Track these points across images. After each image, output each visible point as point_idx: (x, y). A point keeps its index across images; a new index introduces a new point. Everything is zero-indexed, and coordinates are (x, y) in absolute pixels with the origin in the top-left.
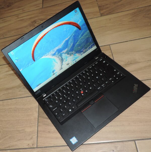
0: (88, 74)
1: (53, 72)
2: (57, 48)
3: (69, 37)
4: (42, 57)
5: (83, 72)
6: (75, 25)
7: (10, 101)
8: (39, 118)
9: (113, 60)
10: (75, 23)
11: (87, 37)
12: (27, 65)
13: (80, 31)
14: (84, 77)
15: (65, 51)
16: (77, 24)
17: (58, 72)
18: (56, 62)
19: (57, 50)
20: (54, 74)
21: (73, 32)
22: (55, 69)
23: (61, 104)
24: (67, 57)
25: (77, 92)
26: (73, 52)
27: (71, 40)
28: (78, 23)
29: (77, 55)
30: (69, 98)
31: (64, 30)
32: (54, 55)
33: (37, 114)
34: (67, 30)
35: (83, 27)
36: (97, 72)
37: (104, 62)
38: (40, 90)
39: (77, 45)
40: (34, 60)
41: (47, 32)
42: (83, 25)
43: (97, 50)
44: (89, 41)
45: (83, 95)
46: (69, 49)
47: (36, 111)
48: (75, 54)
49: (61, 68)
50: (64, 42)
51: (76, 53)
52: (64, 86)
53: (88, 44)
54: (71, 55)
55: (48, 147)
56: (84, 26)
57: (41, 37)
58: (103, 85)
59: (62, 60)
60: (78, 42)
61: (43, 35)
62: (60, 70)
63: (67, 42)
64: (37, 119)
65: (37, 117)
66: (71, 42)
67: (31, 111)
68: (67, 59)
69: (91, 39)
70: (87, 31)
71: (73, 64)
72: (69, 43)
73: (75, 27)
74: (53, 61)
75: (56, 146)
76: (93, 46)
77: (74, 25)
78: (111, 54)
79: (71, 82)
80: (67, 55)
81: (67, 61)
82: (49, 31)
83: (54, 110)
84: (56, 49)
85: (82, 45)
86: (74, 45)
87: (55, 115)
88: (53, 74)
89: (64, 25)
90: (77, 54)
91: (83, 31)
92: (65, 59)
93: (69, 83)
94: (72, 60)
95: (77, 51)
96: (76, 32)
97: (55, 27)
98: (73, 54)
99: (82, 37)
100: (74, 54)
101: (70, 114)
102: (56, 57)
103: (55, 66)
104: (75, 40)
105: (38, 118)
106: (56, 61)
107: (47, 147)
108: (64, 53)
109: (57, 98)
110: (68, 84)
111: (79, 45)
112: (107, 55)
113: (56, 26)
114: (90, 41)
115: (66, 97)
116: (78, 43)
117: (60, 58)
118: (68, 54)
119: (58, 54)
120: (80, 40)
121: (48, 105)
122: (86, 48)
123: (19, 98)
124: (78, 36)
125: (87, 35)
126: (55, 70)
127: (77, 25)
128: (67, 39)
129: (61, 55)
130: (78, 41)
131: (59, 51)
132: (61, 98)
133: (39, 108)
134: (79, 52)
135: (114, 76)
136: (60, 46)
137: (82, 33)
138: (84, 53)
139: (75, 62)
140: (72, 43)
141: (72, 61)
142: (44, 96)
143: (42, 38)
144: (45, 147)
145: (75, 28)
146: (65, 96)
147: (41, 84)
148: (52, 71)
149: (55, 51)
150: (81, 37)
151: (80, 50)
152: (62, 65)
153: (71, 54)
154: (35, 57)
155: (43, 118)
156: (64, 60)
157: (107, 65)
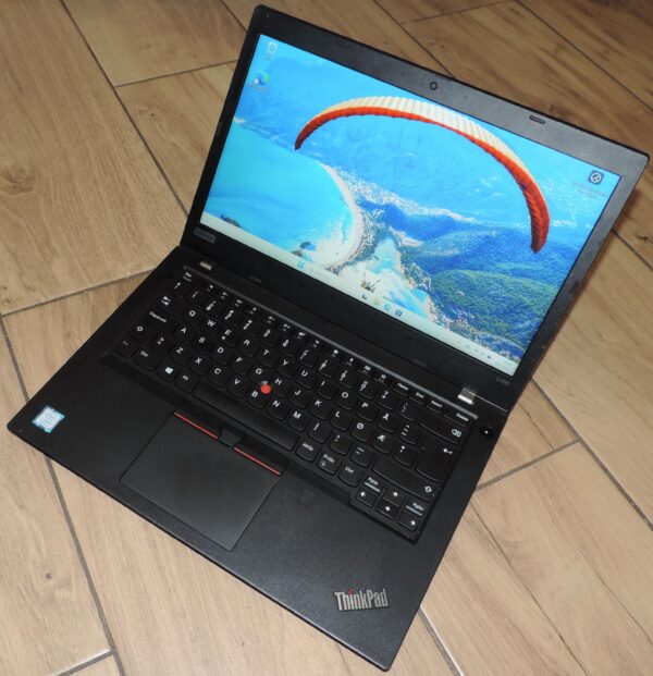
0: (363, 386)
2: (396, 200)
3: (470, 220)
4: (328, 168)
5: (369, 365)
6: (538, 215)
7: (155, 171)
8: (113, 286)
10: (543, 209)
11: (527, 301)
12: (266, 129)
13: (529, 253)
14: (343, 375)
15: (408, 241)
16: (546, 222)
17: (315, 265)
18: (344, 232)
19: (387, 206)
20: (299, 254)
21: (504, 224)
22: (318, 247)
23: (184, 330)
24: (389, 265)
25: (259, 371)
26: (425, 279)
27: (466, 239)
28: (555, 223)
29: (427, 303)
30: (221, 350)
31: (483, 181)
32: (366, 206)
33: (129, 274)
34: (496, 194)
35: (555, 255)
36: (386, 417)
37: (457, 433)
39: (465, 278)
40: (298, 145)
41: (427, 121)
42: (563, 250)
43: (506, 383)
44: (516, 321)
45: (255, 394)
46: (426, 253)
47: (140, 266)
48: (424, 289)
49: (336, 266)
50: (439, 212)
51: (428, 291)
52: (270, 318)
53: (502, 325)
54: (407, 278)
55: (11, 351)
56: (564, 256)
57: (393, 107)
58: (331, 460)
59: (367, 253)
60: (478, 273)
61: (408, 110)
62: (329, 269)
63: (448, 225)
64: (109, 281)
65: (115, 279)
66: (457, 245)
67: (134, 249)
69: (528, 322)
70: (549, 282)
71: (381, 307)
72: (451, 236)
73: (529, 217)
74: (343, 218)
75: (19, 375)
76: (508, 353)
77: (532, 211)
78: (529, 460)
79: (301, 334)
80: (399, 260)
81: (377, 277)
82: (435, 123)
83: (154, 315)
84: (392, 199)
85: (477, 299)
86: (453, 263)
88: (298, 248)
89: (501, 167)
90: (428, 299)
91: (538, 266)
92: (378, 263)
93: (294, 331)
94: (391, 293)
95: (438, 293)
96: (511, 235)
97: (469, 133)
98: (418, 280)
99: (508, 279)
100: (419, 288)
101: (152, 375)
102: (364, 220)
104: (474, 255)
105: (113, 283)
106: (346, 231)
107: (9, 345)
108: (396, 243)
109: (208, 308)
110: (285, 325)
111: (470, 288)
113: (477, 137)
114: (521, 326)
115: (223, 338)
116: (471, 274)
117: (371, 238)
118: (405, 262)
119: (378, 221)
120: (490, 274)
121: (167, 290)
122: (479, 327)
123: (176, 196)
124: (502, 258)
125: (532, 294)
126: (313, 248)
127: (541, 223)
128: (457, 217)
129: (380, 236)
130: (481, 268)
131: (392, 217)
132: (211, 323)
134: (446, 304)
135: (395, 494)
136: (412, 209)
137: (523, 266)
138: (454, 329)
139: (392, 313)
140: (457, 252)
141: (389, 296)
142: (203, 265)
143: (395, 114)
144: (7, 340)
145: (523, 225)
146: (228, 332)
147: (238, 225)
148: (304, 239)
149: (382, 201)
150: (504, 272)
151: (452, 303)
152: (347, 264)
153: (413, 274)
154: (312, 140)
157: (445, 450)
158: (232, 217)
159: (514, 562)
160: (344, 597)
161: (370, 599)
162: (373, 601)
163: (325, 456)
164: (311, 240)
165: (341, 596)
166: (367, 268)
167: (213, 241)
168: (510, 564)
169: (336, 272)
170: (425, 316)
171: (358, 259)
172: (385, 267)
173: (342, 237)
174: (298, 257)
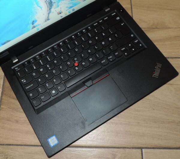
0: (90, 35)
1: (33, 23)
5: (83, 30)
8: (3, 97)
9: (131, 16)
14: (83, 39)
17: (42, 24)
18: (40, 7)
20: (34, 27)
23: (40, 80)
25: (69, 63)
30: (54, 71)
36: (104, 34)
37: (118, 18)
38: (7, 52)
45: (77, 68)
49: (47, 18)
52: (49, 50)
55: (12, 145)
58: (111, 57)
59: (50, 4)
62: (46, 21)
68: (60, 3)
71: (68, 14)
74: (35, 3)
75: (25, 145)
78: (130, 6)
79: (61, 44)
81: (59, 8)
87: (28, 97)
88: (32, 26)
92: (56, 3)
93: (58, 45)
94: (67, 7)
101: (52, 98)
103: (36, 13)
106: (40, 5)
107: (10, 145)
109: (35, 68)
110: (55, 47)
112: (124, 6)
115: (50, 68)
121: (19, 79)
126: (36, 21)
132: (41, 70)
133: (4, 80)
135: (130, 45)
139: (72, 12)
141: (67, 9)
142: (14, 62)
144: (7, 145)
146: (48, 66)
147: (9, 41)
148: (31, 21)
152: (49, 14)
155: (10, 97)
156: (54, 5)
157: (122, 24)
158: (5, 41)
159: (158, 27)
160: (155, 75)
161: (158, 68)
162: (159, 68)
163: (109, 58)
164: (33, 20)
165: (154, 75)
166: (55, 9)
167: (8, 53)
168: (158, 28)
169: (48, 19)
170: (80, 3)
171: (50, 9)
172: (59, 2)
173: (40, 8)
174: (35, 28)
